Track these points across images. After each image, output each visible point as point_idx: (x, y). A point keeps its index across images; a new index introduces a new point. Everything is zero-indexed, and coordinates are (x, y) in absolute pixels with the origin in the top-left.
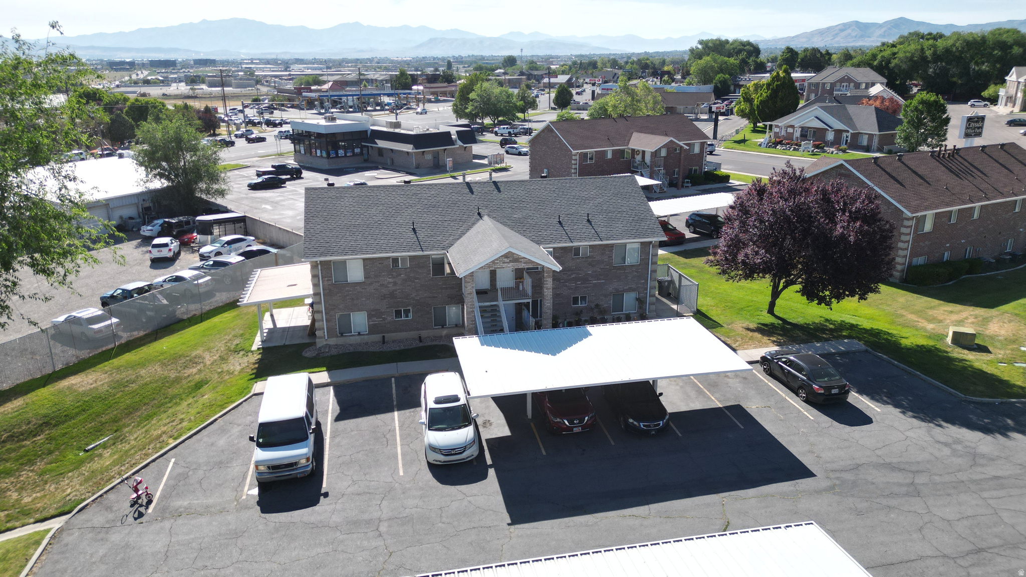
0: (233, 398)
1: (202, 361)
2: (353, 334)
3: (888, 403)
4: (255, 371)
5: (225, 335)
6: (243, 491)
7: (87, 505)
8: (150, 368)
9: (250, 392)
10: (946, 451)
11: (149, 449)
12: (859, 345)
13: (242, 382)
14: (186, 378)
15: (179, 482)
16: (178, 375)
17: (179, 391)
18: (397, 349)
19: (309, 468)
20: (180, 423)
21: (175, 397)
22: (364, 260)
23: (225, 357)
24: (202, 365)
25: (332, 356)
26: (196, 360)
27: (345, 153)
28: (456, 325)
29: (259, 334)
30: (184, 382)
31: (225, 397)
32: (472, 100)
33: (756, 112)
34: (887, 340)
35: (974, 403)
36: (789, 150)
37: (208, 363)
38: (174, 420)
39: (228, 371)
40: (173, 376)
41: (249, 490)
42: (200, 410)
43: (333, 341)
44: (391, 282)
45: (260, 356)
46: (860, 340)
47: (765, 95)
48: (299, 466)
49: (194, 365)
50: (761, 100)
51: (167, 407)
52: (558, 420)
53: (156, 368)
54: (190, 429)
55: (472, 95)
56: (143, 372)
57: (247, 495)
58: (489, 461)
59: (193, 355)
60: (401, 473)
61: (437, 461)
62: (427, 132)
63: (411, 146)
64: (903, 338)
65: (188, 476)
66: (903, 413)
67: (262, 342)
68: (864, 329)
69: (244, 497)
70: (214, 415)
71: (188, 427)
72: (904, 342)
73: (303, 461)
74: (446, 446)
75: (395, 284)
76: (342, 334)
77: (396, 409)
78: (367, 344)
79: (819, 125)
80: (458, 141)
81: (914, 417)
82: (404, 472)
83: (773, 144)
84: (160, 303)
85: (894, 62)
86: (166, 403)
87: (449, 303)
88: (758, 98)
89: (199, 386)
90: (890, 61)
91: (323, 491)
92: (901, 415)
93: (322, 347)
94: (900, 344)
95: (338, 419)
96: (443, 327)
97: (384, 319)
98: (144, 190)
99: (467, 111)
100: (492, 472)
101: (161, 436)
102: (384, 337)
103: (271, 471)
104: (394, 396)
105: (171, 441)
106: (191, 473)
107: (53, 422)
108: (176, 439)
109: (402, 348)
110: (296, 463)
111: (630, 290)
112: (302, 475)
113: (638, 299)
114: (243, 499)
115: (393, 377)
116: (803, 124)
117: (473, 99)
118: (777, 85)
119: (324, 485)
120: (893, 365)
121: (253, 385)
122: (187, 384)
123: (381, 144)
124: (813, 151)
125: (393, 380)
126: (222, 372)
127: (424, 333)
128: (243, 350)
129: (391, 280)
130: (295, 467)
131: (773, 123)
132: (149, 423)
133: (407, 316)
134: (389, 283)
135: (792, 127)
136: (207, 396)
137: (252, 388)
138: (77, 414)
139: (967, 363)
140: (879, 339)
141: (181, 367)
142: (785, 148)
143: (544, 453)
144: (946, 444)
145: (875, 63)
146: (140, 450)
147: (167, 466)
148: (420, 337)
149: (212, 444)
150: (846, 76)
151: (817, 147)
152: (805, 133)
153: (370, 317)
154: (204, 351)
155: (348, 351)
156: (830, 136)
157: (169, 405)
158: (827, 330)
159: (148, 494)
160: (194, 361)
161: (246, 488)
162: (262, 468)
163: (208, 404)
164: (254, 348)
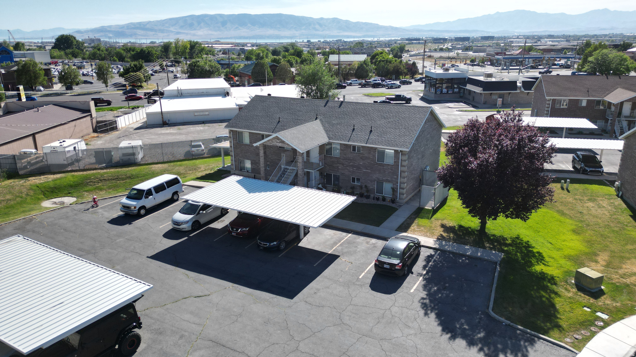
2: (245, 170)
12: (497, 257)
15: (113, 204)
19: (135, 212)
22: (250, 133)
27: (448, 91)
43: (237, 172)
48: (131, 210)
52: (229, 226)
58: (192, 235)
60: (161, 227)
62: (502, 81)
63: (481, 89)
67: (223, 167)
72: (538, 268)
73: (133, 208)
76: (241, 170)
80: (522, 88)
91: (132, 223)
93: (232, 174)
94: (531, 267)
100: (184, 239)
102: (255, 175)
103: (123, 208)
111: (387, 181)
113: (392, 189)
114: (112, 216)
119: (137, 221)
123: (469, 87)
128: (214, 169)
140: (523, 260)
143: (215, 240)
153: (252, 163)
154: (205, 166)
162: (121, 206)
164: (217, 169)
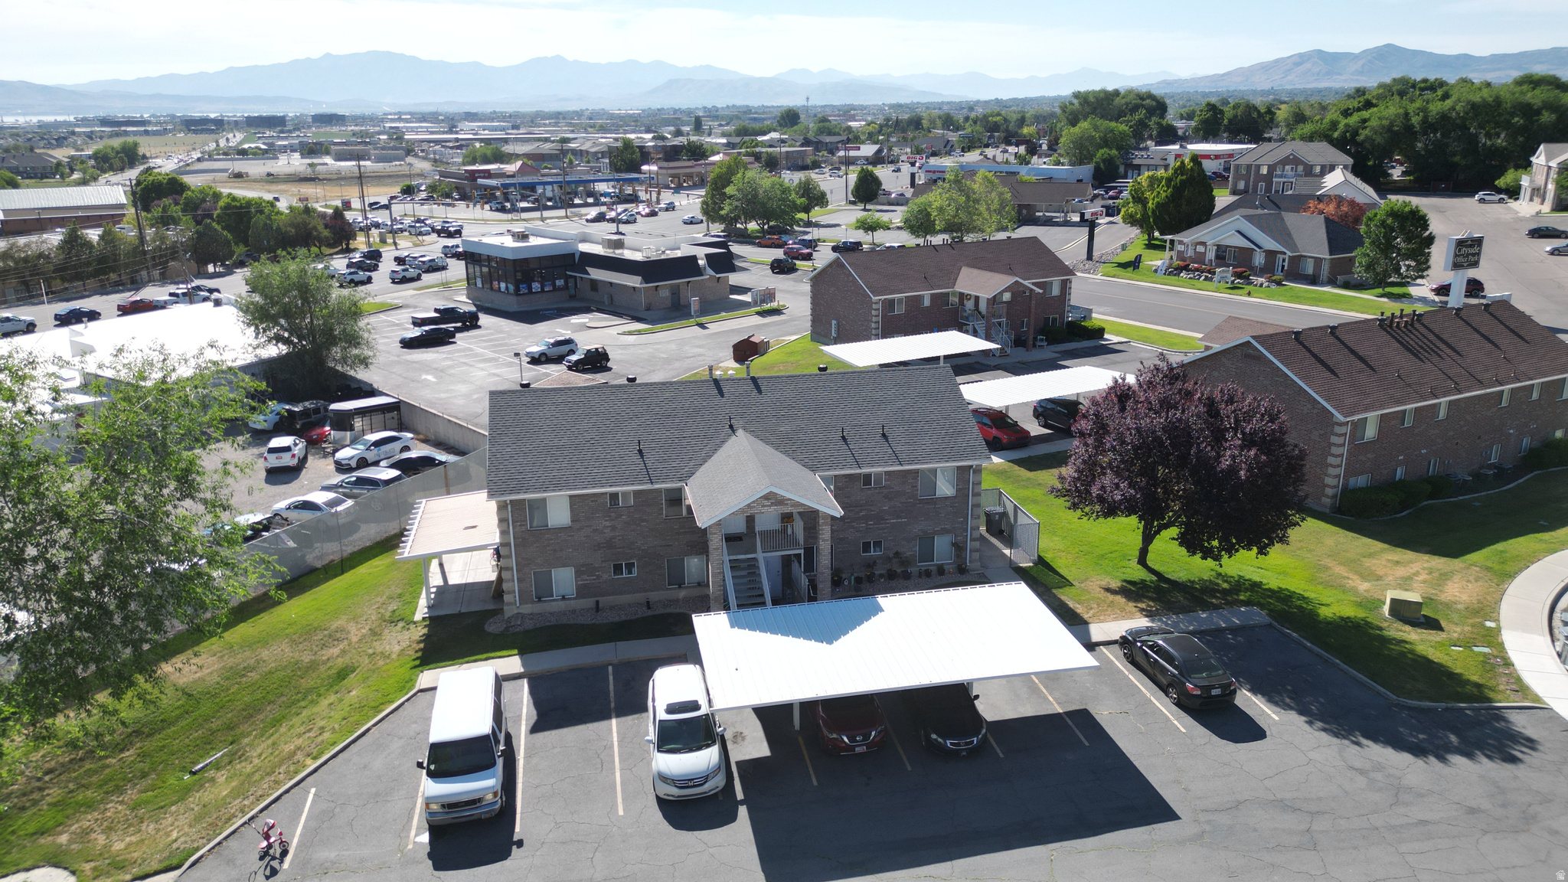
0: (390, 696)
1: (346, 636)
2: (555, 597)
3: (1291, 708)
4: (419, 654)
5: (377, 596)
6: (409, 837)
7: (201, 857)
8: (275, 647)
9: (413, 686)
10: (1361, 781)
11: (280, 773)
12: (1260, 616)
13: (404, 672)
14: (325, 663)
15: (323, 822)
16: (313, 657)
17: (316, 683)
18: (617, 619)
19: (498, 806)
20: (320, 734)
21: (310, 691)
22: (571, 497)
23: (378, 630)
24: (346, 642)
25: (526, 632)
26: (338, 635)
27: (542, 288)
28: (699, 584)
29: (424, 595)
30: (322, 668)
31: (380, 695)
32: (729, 198)
33: (1151, 220)
34: (1300, 608)
35: (1409, 708)
36: (1199, 279)
37: (355, 639)
38: (311, 729)
39: (382, 653)
40: (307, 661)
41: (416, 835)
42: (347, 715)
43: (527, 609)
44: (608, 527)
45: (425, 631)
46: (1261, 606)
47: (1164, 195)
48: (484, 803)
49: (336, 643)
50: (1158, 203)
51: (300, 707)
52: (835, 736)
53: (283, 647)
54: (334, 744)
55: (730, 190)
56: (265, 654)
57: (415, 842)
58: (740, 796)
59: (333, 627)
60: (621, 812)
61: (668, 795)
62: (663, 257)
63: (639, 278)
64: (1322, 605)
65: (334, 815)
66: (1310, 723)
67: (429, 607)
68: (1270, 590)
69: (410, 847)
70: (366, 723)
71: (332, 741)
72: (1325, 612)
73: (490, 797)
74: (680, 776)
75: (613, 528)
76: (539, 599)
77: (613, 715)
78: (574, 611)
79: (1244, 243)
80: (708, 269)
81: (1324, 730)
82: (624, 810)
83: (1176, 269)
84: (285, 546)
85: (1363, 134)
86: (299, 701)
87: (690, 554)
88: (1153, 199)
89: (343, 674)
90: (1357, 132)
91: (516, 838)
92: (1307, 727)
93: (512, 617)
94: (1318, 615)
95: (535, 729)
96: (680, 587)
97: (599, 577)
98: (254, 360)
99: (722, 212)
100: (743, 811)
101: (294, 753)
102: (597, 602)
103: (447, 810)
104: (612, 694)
105: (309, 761)
106: (337, 810)
107: (146, 730)
108: (315, 758)
109: (624, 618)
110: (479, 800)
111: (944, 532)
112: (488, 816)
113: (955, 545)
114: (409, 850)
115: (610, 664)
116: (1218, 241)
117: (732, 196)
118: (1181, 180)
119: (517, 829)
120: (1305, 647)
121: (418, 676)
122: (326, 671)
123: (596, 274)
124: (1233, 282)
125: (610, 668)
126: (374, 654)
127: (654, 596)
128: (402, 619)
129: (608, 524)
130: (478, 805)
131: (1176, 237)
132: (276, 731)
133: (630, 572)
134: (606, 527)
135: (1204, 244)
136: (355, 692)
137: (416, 681)
138: (178, 718)
139: (1407, 646)
140: (1290, 607)
141: (317, 646)
142: (1192, 276)
143: (815, 783)
144: (1361, 772)
145: (1336, 135)
146: (268, 774)
147: (306, 800)
148: (648, 602)
149: (365, 767)
150: (1292, 154)
151: (1239, 275)
152: (1223, 255)
153: (578, 573)
154: (349, 621)
155: (547, 624)
156: (1259, 259)
157: (303, 704)
158: (1218, 591)
159: (282, 842)
160: (334, 637)
161: (413, 833)
162: (434, 807)
163: (358, 706)
164: (418, 617)
